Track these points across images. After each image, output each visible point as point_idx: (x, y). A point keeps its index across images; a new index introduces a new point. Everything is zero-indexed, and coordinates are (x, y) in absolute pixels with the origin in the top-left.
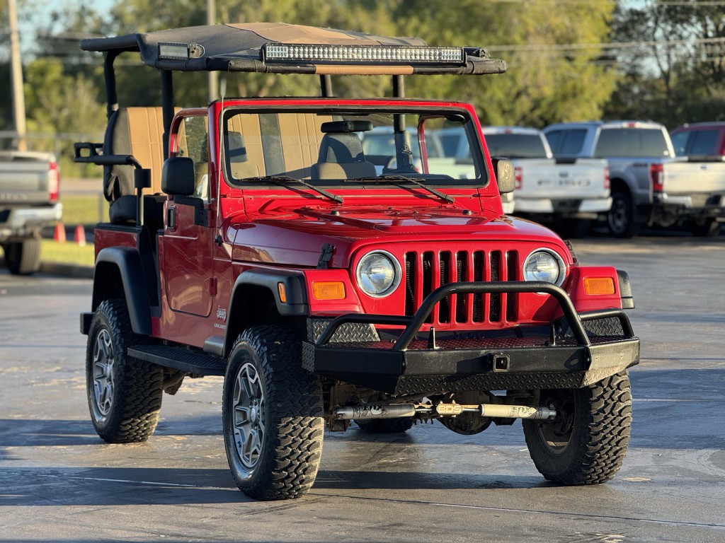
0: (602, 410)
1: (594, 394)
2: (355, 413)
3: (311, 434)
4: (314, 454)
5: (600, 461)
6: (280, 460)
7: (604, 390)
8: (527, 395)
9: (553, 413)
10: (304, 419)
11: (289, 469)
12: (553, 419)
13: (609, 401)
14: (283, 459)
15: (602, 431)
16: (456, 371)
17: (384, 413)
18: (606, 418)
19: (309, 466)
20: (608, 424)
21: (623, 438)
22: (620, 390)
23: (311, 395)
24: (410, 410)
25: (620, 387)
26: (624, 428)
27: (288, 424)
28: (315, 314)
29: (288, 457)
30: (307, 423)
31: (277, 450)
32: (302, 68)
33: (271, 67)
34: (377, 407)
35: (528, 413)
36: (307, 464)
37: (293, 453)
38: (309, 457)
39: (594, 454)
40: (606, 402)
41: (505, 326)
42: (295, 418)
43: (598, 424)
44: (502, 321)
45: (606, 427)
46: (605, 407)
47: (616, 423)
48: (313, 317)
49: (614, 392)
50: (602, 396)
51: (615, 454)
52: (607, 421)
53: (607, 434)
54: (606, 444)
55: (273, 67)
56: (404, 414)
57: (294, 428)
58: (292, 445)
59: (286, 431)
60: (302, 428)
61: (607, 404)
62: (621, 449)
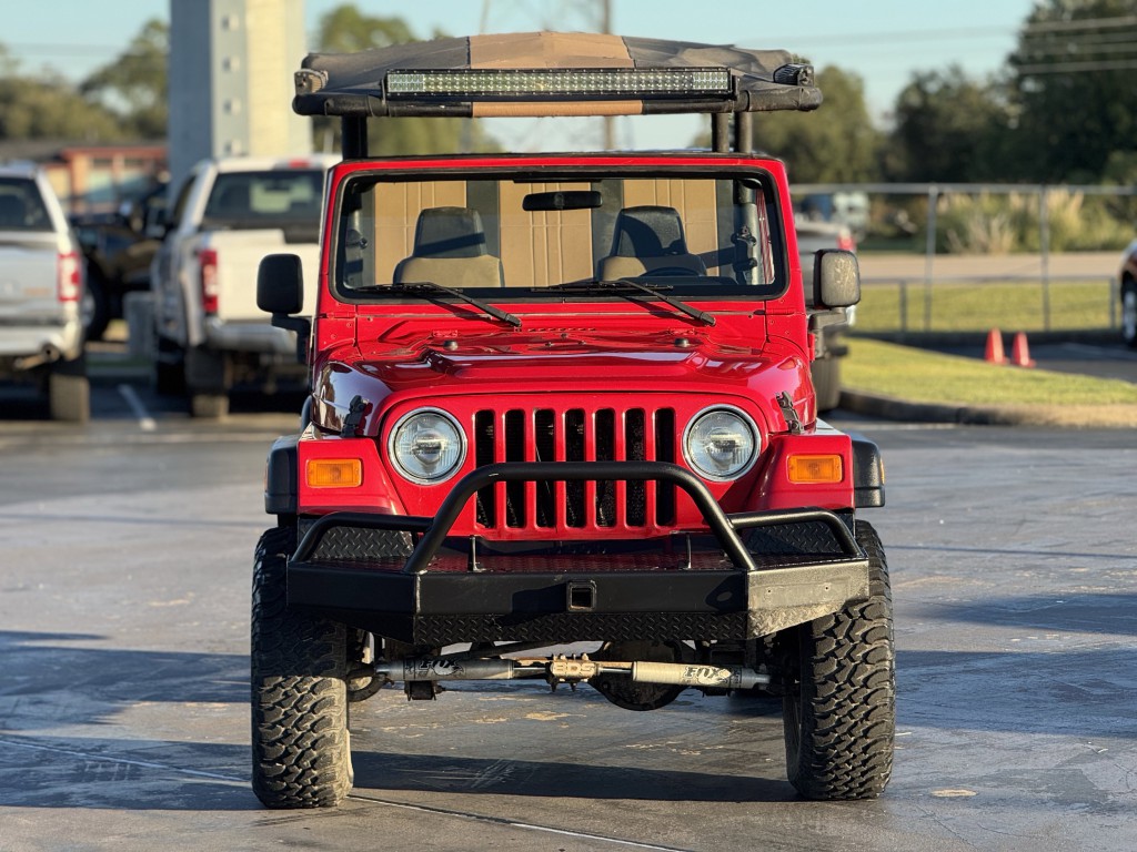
0: (832, 677)
1: (818, 649)
2: (407, 671)
3: (315, 704)
4: (324, 736)
5: (838, 761)
6: (268, 744)
7: (838, 643)
8: (736, 648)
9: (763, 679)
10: (301, 680)
11: (285, 760)
12: (762, 688)
13: (847, 662)
14: (273, 744)
15: (834, 712)
16: (511, 609)
17: (458, 672)
18: (840, 689)
19: (320, 756)
20: (845, 700)
21: (876, 724)
22: (867, 643)
23: (317, 642)
24: (503, 669)
25: (867, 638)
26: (876, 707)
27: (275, 687)
28: (306, 511)
29: (280, 741)
30: (308, 686)
31: (261, 729)
32: (448, 109)
33: (395, 109)
34: (446, 663)
35: (715, 677)
36: (315, 753)
37: (287, 734)
38: (316, 741)
39: (826, 749)
40: (839, 662)
41: (654, 533)
42: (287, 678)
43: (827, 700)
44: (648, 525)
45: (840, 706)
46: (837, 671)
47: (860, 697)
48: (304, 516)
49: (855, 647)
50: (833, 654)
51: (865, 750)
52: (842, 697)
53: (844, 716)
54: (845, 734)
55: (399, 108)
56: (493, 674)
57: (285, 693)
58: (284, 722)
59: (272, 698)
60: (299, 695)
61: (841, 667)
62: (875, 742)
